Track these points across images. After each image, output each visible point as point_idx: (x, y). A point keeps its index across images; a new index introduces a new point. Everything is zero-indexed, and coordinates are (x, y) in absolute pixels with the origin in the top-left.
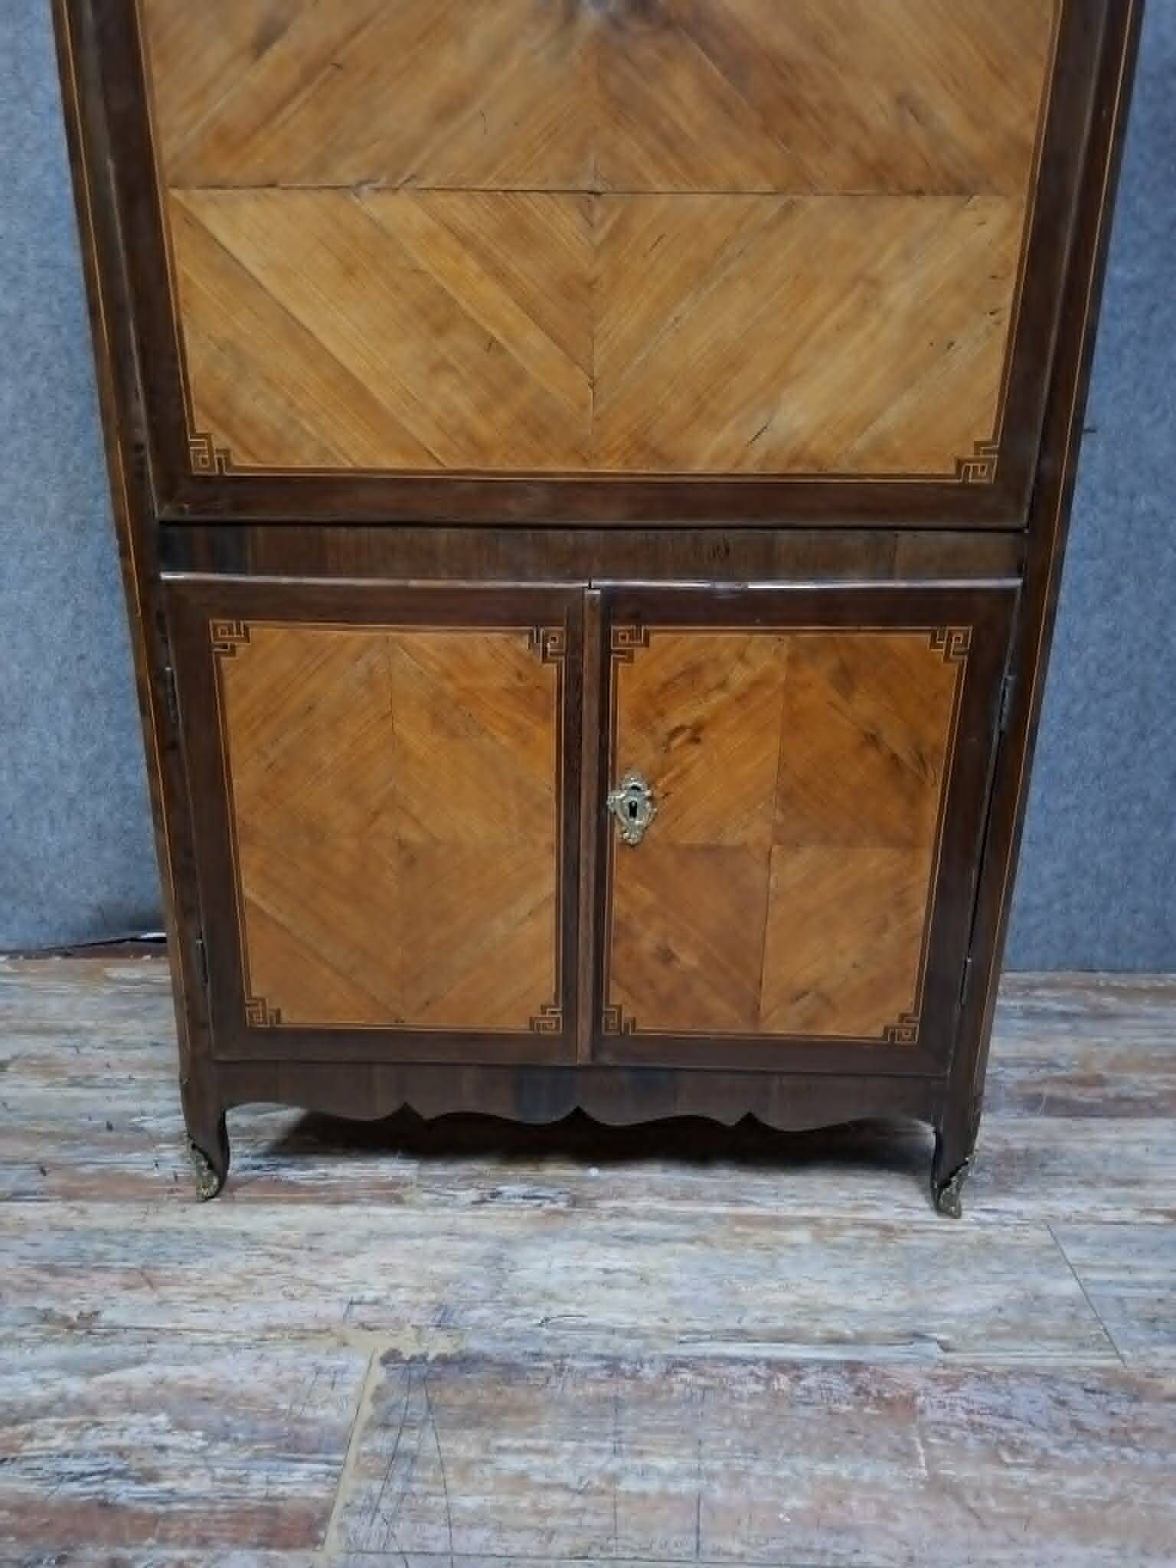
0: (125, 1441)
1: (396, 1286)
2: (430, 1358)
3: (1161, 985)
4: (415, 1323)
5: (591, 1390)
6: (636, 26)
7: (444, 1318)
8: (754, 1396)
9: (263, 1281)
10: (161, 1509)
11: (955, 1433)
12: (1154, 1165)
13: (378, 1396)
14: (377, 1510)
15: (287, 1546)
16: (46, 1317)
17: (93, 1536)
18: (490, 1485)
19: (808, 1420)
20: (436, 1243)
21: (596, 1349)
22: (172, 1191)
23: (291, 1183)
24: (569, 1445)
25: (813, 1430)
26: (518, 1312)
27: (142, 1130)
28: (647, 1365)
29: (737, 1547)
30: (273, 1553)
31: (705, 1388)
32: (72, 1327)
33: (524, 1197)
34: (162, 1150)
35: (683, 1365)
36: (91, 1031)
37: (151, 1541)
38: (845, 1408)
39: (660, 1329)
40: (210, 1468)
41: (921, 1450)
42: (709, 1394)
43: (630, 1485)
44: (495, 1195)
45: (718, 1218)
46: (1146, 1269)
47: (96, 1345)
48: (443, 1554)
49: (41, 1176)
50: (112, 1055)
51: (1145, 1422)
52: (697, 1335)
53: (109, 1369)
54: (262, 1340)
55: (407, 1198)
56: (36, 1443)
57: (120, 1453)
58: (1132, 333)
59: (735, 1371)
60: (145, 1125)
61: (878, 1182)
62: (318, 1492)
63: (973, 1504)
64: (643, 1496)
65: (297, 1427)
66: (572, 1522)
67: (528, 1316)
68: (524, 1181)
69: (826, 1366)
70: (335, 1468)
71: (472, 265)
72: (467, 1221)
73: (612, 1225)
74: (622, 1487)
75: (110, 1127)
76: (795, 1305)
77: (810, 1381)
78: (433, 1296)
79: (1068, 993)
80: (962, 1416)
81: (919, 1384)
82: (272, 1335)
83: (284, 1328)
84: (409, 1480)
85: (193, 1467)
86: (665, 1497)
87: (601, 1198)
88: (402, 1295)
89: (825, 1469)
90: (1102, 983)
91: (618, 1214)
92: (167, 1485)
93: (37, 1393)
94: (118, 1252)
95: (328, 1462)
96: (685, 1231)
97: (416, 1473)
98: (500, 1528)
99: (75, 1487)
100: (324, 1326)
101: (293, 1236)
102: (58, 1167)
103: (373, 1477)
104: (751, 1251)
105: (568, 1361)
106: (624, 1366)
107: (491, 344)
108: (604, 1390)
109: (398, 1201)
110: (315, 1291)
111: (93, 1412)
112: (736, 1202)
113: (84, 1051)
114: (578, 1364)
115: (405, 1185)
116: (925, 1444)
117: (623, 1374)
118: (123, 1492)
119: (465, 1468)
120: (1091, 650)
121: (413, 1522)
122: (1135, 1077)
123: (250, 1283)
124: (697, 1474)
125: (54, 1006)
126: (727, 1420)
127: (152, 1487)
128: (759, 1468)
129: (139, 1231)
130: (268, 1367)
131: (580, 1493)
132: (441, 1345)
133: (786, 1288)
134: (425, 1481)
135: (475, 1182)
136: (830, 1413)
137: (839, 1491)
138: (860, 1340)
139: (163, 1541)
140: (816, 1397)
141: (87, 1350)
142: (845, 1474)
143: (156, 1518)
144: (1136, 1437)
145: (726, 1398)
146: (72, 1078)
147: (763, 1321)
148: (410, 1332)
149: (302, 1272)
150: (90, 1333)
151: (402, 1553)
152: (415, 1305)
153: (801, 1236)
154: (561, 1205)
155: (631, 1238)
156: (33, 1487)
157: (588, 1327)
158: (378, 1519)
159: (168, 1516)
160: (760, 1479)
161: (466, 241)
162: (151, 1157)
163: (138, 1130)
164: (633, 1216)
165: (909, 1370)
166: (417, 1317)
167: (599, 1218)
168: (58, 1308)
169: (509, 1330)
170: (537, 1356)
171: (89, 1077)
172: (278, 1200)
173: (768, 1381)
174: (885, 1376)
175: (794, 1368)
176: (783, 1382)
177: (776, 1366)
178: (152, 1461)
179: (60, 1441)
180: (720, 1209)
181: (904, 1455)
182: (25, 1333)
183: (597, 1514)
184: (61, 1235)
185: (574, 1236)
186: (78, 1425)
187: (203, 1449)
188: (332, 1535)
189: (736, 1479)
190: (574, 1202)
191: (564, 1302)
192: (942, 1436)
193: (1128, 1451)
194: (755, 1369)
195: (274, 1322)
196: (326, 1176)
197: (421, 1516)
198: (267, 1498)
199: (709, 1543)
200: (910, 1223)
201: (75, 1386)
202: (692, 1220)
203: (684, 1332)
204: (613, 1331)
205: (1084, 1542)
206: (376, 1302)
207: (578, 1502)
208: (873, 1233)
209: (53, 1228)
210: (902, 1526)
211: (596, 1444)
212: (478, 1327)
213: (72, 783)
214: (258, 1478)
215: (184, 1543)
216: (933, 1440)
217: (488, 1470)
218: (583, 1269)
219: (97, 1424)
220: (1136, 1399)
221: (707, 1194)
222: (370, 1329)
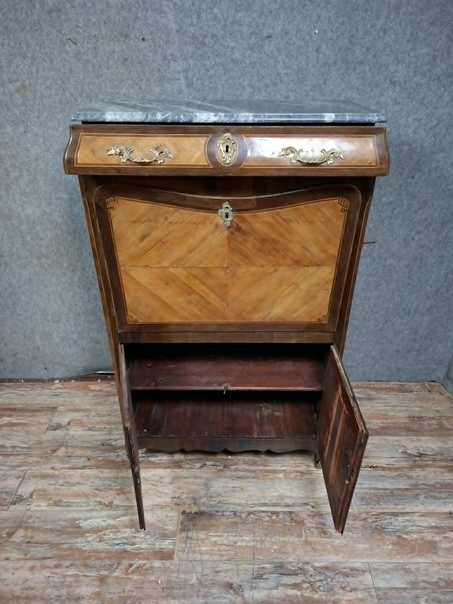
0: (126, 535)
1: (183, 493)
2: (193, 512)
3: (388, 386)
4: (188, 503)
5: (230, 520)
6: (237, 234)
7: (195, 501)
8: (268, 521)
9: (150, 492)
10: (137, 551)
11: (312, 530)
12: (374, 451)
13: (182, 523)
14: (184, 551)
15: (166, 560)
16: (100, 503)
17: (124, 558)
18: (209, 545)
19: (280, 527)
20: (192, 480)
21: (231, 510)
22: (123, 465)
23: (153, 462)
24: (226, 534)
25: (280, 530)
26: (212, 499)
27: (112, 445)
28: (243, 514)
29: (262, 558)
30: (164, 561)
31: (256, 519)
32: (107, 506)
33: (213, 465)
34: (119, 452)
35: (251, 513)
36: (90, 410)
37: (136, 559)
38: (287, 524)
39: (246, 504)
40: (146, 542)
41: (304, 534)
42: (257, 521)
43: (239, 544)
44: (205, 465)
45: (261, 471)
46: (364, 484)
47: (114, 511)
48: (199, 561)
49: (88, 461)
50: (97, 419)
51: (355, 526)
52: (255, 505)
53: (119, 517)
54: (153, 508)
55: (183, 466)
56: (107, 537)
57: (126, 538)
58: (387, 215)
59: (263, 514)
60: (113, 444)
61: (302, 458)
62: (171, 547)
63: (313, 546)
64: (242, 546)
65: (165, 531)
66: (227, 553)
67: (215, 501)
68: (212, 460)
69: (284, 513)
70: (174, 541)
71: (197, 282)
72: (198, 473)
73: (234, 473)
74: (238, 544)
75: (103, 445)
76: (279, 496)
77: (280, 517)
78: (192, 495)
79: (362, 390)
80: (314, 525)
81: (305, 517)
82: (155, 507)
83: (157, 505)
84: (191, 544)
85: (142, 542)
86: (247, 546)
87: (231, 465)
88: (185, 495)
89: (282, 539)
90: (372, 386)
91: (236, 470)
92: (137, 546)
93: (103, 524)
94: (113, 484)
95: (173, 540)
96: (252, 475)
97: (192, 542)
98: (211, 555)
99: (117, 547)
100: (167, 505)
101: (156, 478)
102: (93, 458)
103: (183, 543)
104: (268, 481)
105: (225, 513)
106: (238, 514)
107: (202, 297)
108: (233, 520)
109: (180, 467)
110: (163, 495)
111: (117, 528)
112: (266, 466)
113: (91, 417)
114: (227, 514)
115: (182, 462)
116: (305, 532)
117: (237, 516)
118: (129, 548)
119: (203, 540)
120: (372, 301)
121: (193, 553)
122: (374, 421)
123: (147, 492)
124: (254, 541)
125: (77, 401)
126: (261, 527)
127: (134, 547)
128: (268, 539)
129: (117, 478)
130: (155, 516)
131: (228, 546)
132: (195, 509)
133: (276, 491)
134: (194, 544)
135: (200, 460)
136: (284, 525)
137: (285, 544)
138: (293, 505)
139: (139, 559)
140: (281, 521)
141: (112, 512)
142: (286, 540)
143: (137, 554)
144: (353, 529)
145: (261, 521)
146: (89, 428)
147: (270, 500)
148: (187, 506)
149: (160, 489)
150: (112, 507)
151: (191, 561)
152: (188, 498)
153: (281, 475)
154: (222, 468)
155: (239, 477)
156: (108, 547)
157: (230, 503)
158: (185, 553)
159: (140, 553)
160: (268, 542)
161: (196, 277)
162: (116, 454)
163: (110, 445)
164: (240, 471)
165: (304, 513)
166: (189, 501)
167: (231, 471)
168: (103, 501)
169: (211, 505)
170: (217, 511)
171: (94, 427)
172: (150, 467)
173: (271, 517)
174: (298, 515)
175: (277, 513)
176: (274, 517)
177: (273, 513)
178: (134, 540)
179: (111, 536)
180: (261, 468)
181: (300, 535)
182: (96, 508)
183: (232, 551)
184: (98, 479)
185: (226, 477)
186: (114, 532)
187: (144, 537)
188: (175, 557)
189: (263, 541)
190: (225, 466)
191: (223, 496)
192: (309, 530)
193: (350, 533)
194: (268, 514)
195: (156, 503)
196: (161, 460)
197: (194, 552)
198: (160, 549)
199: (256, 557)
200: (309, 471)
201: (112, 522)
202: (254, 471)
203: (252, 504)
204: (235, 504)
205: (336, 555)
206: (178, 497)
207: (228, 548)
208: (299, 474)
209: (96, 477)
210: (298, 552)
211: (232, 534)
212: (203, 504)
213: (75, 336)
214: (157, 544)
215: (144, 559)
216: (307, 531)
217: (208, 541)
218: (227, 487)
219: (119, 531)
220: (355, 520)
221: (258, 463)
222: (178, 505)
